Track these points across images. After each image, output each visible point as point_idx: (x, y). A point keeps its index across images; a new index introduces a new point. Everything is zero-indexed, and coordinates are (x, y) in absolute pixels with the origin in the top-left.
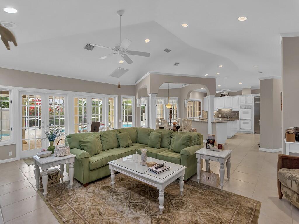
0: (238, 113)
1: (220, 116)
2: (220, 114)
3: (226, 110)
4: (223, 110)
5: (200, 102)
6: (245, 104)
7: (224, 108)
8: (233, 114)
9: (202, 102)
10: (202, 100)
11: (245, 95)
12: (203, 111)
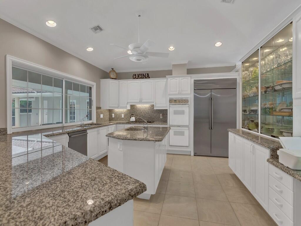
0: (164, 112)
1: (133, 119)
2: (132, 115)
3: (143, 106)
4: (139, 106)
5: (90, 88)
6: (179, 94)
7: (141, 102)
8: (155, 115)
9: (95, 87)
10: (95, 84)
11: (179, 77)
12: (98, 108)
